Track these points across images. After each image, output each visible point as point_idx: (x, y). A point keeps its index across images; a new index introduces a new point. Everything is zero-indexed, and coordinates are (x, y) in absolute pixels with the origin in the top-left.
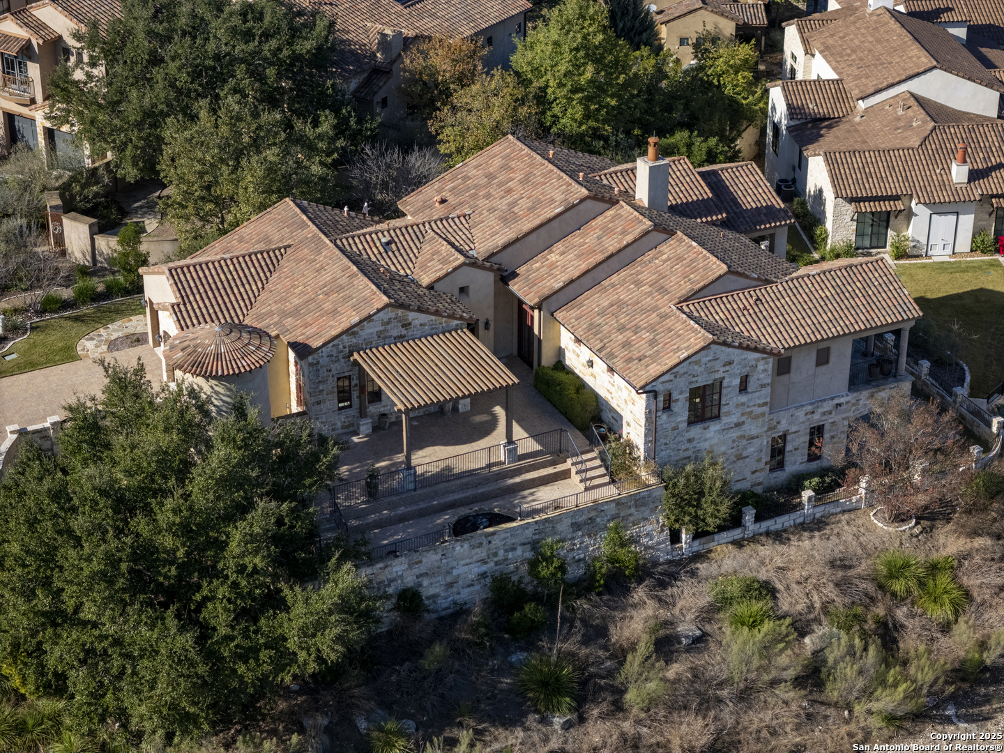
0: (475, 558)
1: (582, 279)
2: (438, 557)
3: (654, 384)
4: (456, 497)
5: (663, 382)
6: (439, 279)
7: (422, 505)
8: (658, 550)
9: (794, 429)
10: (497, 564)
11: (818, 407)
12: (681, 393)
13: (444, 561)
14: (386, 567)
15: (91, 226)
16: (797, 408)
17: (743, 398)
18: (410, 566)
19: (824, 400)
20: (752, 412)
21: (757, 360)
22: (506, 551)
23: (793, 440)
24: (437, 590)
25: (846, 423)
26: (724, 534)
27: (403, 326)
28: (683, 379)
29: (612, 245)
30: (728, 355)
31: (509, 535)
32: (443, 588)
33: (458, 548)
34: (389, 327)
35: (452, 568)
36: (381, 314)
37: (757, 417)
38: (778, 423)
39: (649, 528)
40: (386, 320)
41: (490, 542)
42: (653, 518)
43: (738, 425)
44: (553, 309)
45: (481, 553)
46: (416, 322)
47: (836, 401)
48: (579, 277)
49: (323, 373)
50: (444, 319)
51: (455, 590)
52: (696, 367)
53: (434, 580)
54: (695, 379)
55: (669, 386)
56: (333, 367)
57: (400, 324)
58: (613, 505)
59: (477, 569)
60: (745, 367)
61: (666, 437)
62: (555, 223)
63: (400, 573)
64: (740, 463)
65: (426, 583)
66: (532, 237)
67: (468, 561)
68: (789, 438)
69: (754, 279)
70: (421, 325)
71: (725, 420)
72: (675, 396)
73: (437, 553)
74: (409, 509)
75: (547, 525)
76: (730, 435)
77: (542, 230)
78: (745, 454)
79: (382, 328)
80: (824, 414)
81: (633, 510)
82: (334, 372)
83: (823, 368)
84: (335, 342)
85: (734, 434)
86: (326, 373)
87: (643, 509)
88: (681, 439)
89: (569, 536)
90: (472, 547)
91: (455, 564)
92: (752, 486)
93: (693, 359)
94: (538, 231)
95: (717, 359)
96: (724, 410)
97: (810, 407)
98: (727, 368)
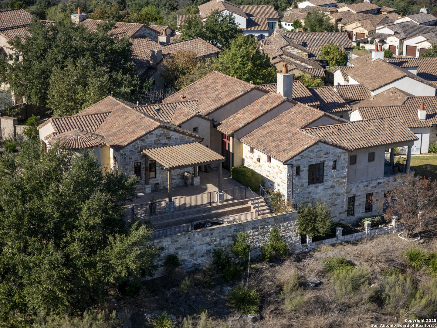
0: (205, 242)
1: (253, 123)
2: (186, 239)
3: (291, 160)
4: (194, 216)
5: (296, 160)
6: (184, 123)
8: (295, 246)
9: (358, 194)
10: (216, 246)
11: (370, 183)
12: (305, 167)
13: (189, 242)
14: (160, 242)
15: (14, 121)
16: (360, 183)
17: (334, 173)
18: (172, 243)
19: (373, 180)
20: (338, 181)
21: (341, 153)
22: (220, 239)
23: (358, 200)
24: (186, 257)
25: (383, 193)
26: (327, 241)
27: (167, 138)
28: (305, 159)
29: (267, 108)
30: (327, 149)
31: (221, 230)
32: (188, 256)
33: (196, 235)
34: (160, 138)
35: (193, 246)
36: (156, 131)
37: (341, 184)
38: (351, 190)
39: (290, 233)
40: (159, 134)
41: (212, 234)
43: (332, 187)
44: (240, 138)
45: (207, 239)
46: (173, 137)
47: (378, 181)
48: (252, 122)
49: (128, 159)
50: (187, 137)
52: (312, 154)
53: (184, 252)
54: (311, 160)
55: (299, 163)
56: (133, 157)
57: (165, 137)
58: (273, 220)
59: (205, 248)
60: (335, 156)
61: (298, 190)
62: (239, 100)
63: (167, 246)
64: (333, 208)
65: (180, 253)
66: (228, 106)
67: (201, 243)
68: (356, 198)
70: (176, 139)
71: (326, 184)
72: (302, 168)
73: (185, 237)
75: (240, 227)
76: (328, 192)
77: (233, 103)
78: (336, 203)
79: (157, 139)
80: (372, 187)
82: (133, 160)
83: (372, 163)
84: (134, 144)
85: (330, 192)
86: (129, 160)
88: (305, 192)
90: (204, 236)
91: (194, 244)
92: (339, 221)
93: (310, 149)
94: (231, 103)
95: (322, 150)
96: (325, 178)
97: (366, 183)
98: (326, 156)
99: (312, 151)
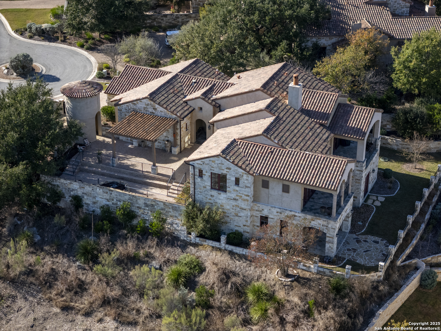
0: (104, 197)
3: (194, 162)
4: (125, 176)
5: (197, 164)
7: (112, 173)
8: (181, 233)
9: (271, 216)
10: (113, 204)
11: (283, 211)
12: (207, 172)
13: (93, 192)
16: (272, 207)
17: (237, 188)
18: (80, 188)
19: (286, 210)
20: (241, 197)
21: (243, 173)
22: (117, 200)
24: (89, 203)
26: (211, 242)
27: (153, 109)
28: (207, 166)
30: (228, 164)
32: (91, 203)
33: (98, 190)
34: (148, 107)
35: (96, 197)
37: (244, 200)
38: (263, 210)
39: (177, 221)
40: (147, 103)
41: (111, 194)
42: (180, 218)
43: (235, 199)
45: (107, 196)
46: (158, 109)
47: (293, 213)
48: (230, 118)
49: (123, 115)
51: (96, 206)
52: (213, 164)
53: (88, 198)
54: (212, 169)
55: (201, 167)
56: (127, 114)
57: (152, 107)
58: (162, 204)
60: (237, 174)
61: (200, 189)
62: (245, 96)
63: (76, 188)
64: (237, 218)
65: (85, 197)
66: (234, 98)
67: (101, 197)
68: (269, 219)
69: (275, 143)
70: (161, 111)
71: (228, 194)
72: (204, 172)
73: (90, 188)
74: (108, 172)
76: (231, 203)
77: (239, 97)
78: (239, 215)
79: (145, 106)
80: (287, 216)
81: (171, 210)
83: (285, 194)
84: (128, 104)
85: (234, 203)
87: (175, 212)
88: (207, 193)
89: (143, 207)
90: (104, 192)
91: (97, 195)
93: (211, 159)
94: (237, 96)
95: (223, 164)
96: (228, 189)
97: (279, 210)
98: (228, 170)
99: (213, 161)
